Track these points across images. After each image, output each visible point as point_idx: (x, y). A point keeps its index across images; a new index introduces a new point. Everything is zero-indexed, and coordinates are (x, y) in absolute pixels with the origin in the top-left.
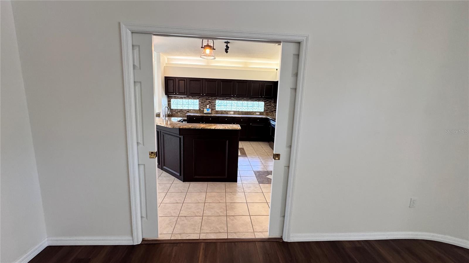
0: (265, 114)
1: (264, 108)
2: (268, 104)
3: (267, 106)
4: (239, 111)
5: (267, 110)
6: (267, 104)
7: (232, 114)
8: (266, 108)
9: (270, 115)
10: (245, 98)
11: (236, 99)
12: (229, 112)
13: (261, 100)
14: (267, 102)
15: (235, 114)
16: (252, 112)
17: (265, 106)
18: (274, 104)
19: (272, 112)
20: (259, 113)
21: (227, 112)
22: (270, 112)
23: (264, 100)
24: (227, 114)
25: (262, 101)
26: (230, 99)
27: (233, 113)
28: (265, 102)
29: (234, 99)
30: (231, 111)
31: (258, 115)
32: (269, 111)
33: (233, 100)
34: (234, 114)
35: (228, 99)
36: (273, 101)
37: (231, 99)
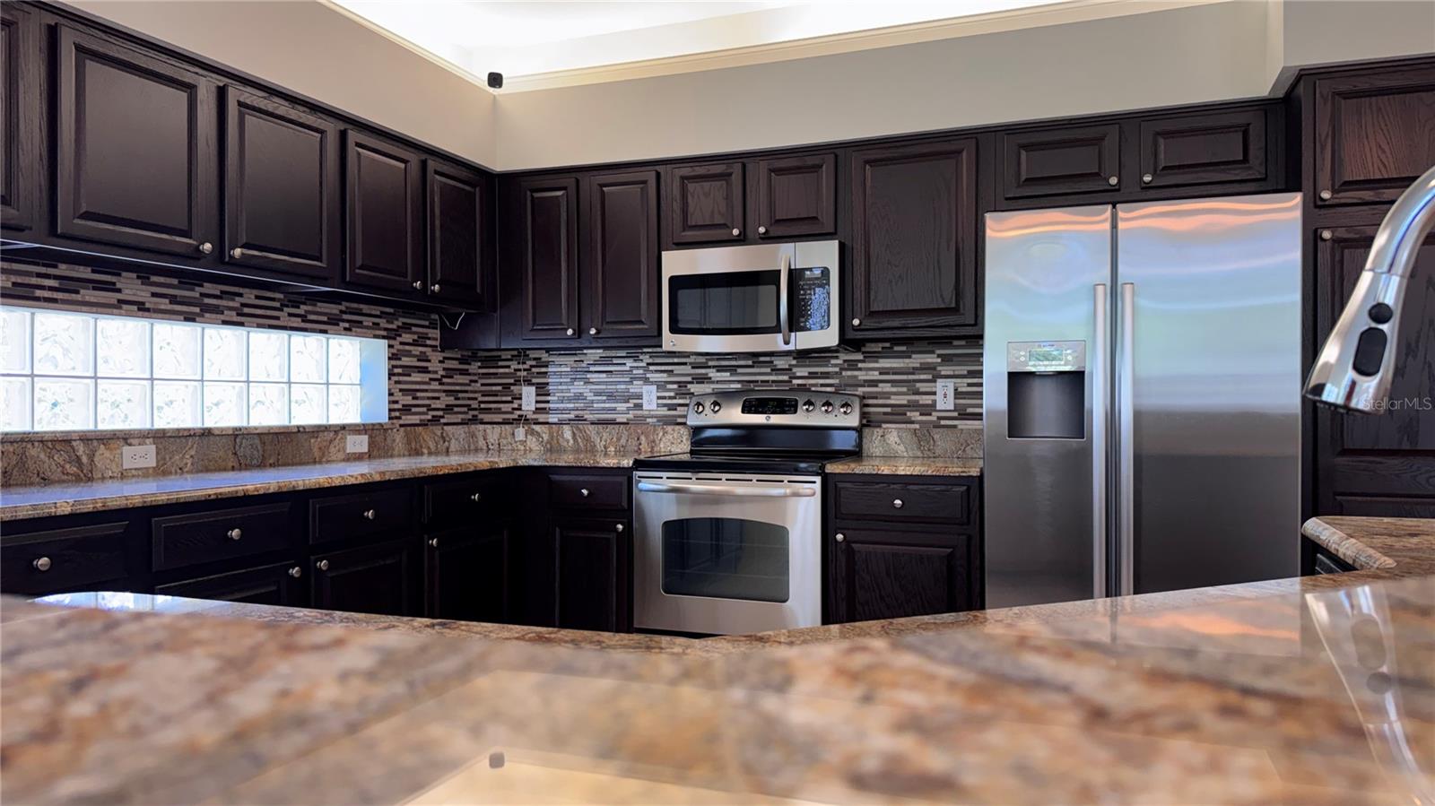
0: (398, 437)
1: (391, 394)
2: (409, 354)
3: (408, 370)
4: (207, 433)
5: (407, 409)
6: (406, 361)
7: (145, 473)
8: (398, 396)
9: (430, 454)
10: (249, 296)
11: (173, 300)
12: (103, 454)
13: (368, 321)
14: (407, 338)
15: (166, 473)
16: (318, 430)
17: (391, 375)
18: (440, 356)
19: (435, 420)
20: (365, 438)
21: (81, 449)
22: (423, 424)
23: (383, 323)
24: (85, 476)
25: (374, 331)
26: (113, 297)
27: (151, 462)
28: (390, 335)
29: (142, 293)
30: (125, 437)
31: (359, 457)
32: (415, 419)
33: (142, 309)
34: (161, 471)
35: (89, 295)
36: (436, 333)
37: (111, 288)
